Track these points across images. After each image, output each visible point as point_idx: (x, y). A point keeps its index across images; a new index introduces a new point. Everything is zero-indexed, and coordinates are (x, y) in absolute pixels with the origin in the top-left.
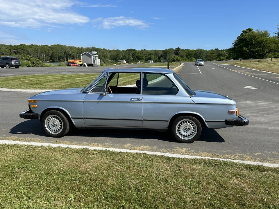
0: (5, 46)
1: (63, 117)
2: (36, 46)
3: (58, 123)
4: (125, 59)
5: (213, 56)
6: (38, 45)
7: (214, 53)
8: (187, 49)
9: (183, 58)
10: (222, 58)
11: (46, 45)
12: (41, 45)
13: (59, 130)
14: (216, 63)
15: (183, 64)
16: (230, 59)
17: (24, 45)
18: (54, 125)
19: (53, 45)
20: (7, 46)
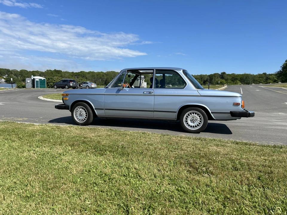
0: (68, 73)
1: (88, 108)
2: (93, 72)
3: (84, 113)
4: (171, 84)
5: (261, 80)
6: (95, 72)
7: (261, 78)
8: (233, 74)
9: (228, 81)
10: (269, 81)
11: (102, 72)
12: (98, 72)
13: (84, 119)
14: (262, 86)
15: (226, 86)
16: (277, 82)
17: (84, 72)
18: (81, 115)
19: (107, 72)
20: (70, 73)
